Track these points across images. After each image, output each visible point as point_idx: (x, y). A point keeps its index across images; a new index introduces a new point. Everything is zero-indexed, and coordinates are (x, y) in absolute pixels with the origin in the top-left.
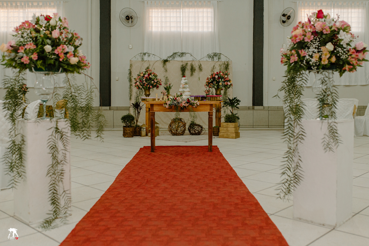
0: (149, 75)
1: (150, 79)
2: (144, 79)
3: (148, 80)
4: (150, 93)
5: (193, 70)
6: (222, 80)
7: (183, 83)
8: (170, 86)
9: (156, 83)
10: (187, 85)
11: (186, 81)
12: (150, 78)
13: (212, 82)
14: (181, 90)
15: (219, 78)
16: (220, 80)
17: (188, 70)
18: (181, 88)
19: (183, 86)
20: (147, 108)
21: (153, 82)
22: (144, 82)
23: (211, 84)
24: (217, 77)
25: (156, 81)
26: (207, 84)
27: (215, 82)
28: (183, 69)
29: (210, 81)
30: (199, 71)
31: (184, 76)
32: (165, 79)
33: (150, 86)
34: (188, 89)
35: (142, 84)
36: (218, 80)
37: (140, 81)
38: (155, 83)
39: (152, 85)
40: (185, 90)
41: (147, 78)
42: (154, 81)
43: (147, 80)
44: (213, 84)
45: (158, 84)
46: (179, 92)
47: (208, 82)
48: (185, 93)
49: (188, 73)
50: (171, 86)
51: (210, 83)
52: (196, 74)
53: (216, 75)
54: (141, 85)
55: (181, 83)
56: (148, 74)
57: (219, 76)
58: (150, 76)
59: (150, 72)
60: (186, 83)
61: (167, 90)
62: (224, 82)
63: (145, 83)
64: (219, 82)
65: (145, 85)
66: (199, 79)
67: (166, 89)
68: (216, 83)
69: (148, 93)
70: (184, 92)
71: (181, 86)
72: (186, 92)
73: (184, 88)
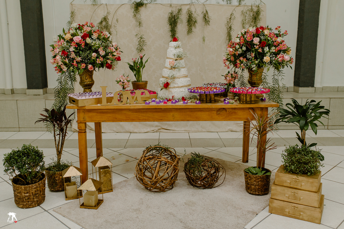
0: (84, 37)
1: (89, 47)
2: (72, 49)
3: (82, 51)
4: (93, 81)
5: (191, 21)
6: (269, 49)
7: (173, 57)
8: (142, 62)
9: (104, 57)
10: (182, 62)
11: (178, 50)
12: (86, 44)
13: (243, 55)
14: (167, 73)
15: (263, 44)
16: (266, 49)
17: (182, 21)
18: (166, 68)
19: (172, 65)
20: (81, 123)
21: (94, 55)
22: (73, 55)
23: (241, 59)
24: (256, 40)
25: (102, 53)
26: (232, 58)
27: (253, 55)
28: (173, 21)
29: (240, 51)
30: (204, 23)
31: (175, 40)
32: (139, 40)
33: (86, 67)
34: (183, 71)
35: (67, 61)
36: (260, 50)
37: (63, 52)
38: (101, 59)
39: (94, 64)
40: (175, 73)
41: (78, 44)
42: (96, 51)
43: (80, 50)
44: (248, 59)
45: (108, 59)
46: (163, 77)
47: (234, 55)
48: (176, 80)
49: (182, 28)
50: (144, 60)
51: (240, 55)
52: (198, 29)
53: (254, 36)
54: (65, 64)
55: (168, 56)
56: (82, 34)
57: (262, 38)
58: (88, 40)
59: (89, 29)
60: (179, 57)
61: (135, 70)
62: (276, 54)
63: (73, 59)
64: (263, 55)
65: (75, 63)
66: (204, 40)
67: (132, 68)
68: (256, 58)
69: (87, 81)
70: (173, 78)
71: (168, 65)
72: (179, 78)
73: (173, 68)
